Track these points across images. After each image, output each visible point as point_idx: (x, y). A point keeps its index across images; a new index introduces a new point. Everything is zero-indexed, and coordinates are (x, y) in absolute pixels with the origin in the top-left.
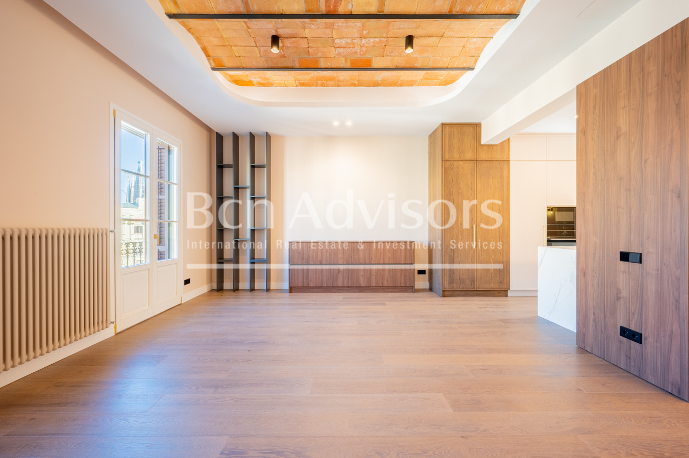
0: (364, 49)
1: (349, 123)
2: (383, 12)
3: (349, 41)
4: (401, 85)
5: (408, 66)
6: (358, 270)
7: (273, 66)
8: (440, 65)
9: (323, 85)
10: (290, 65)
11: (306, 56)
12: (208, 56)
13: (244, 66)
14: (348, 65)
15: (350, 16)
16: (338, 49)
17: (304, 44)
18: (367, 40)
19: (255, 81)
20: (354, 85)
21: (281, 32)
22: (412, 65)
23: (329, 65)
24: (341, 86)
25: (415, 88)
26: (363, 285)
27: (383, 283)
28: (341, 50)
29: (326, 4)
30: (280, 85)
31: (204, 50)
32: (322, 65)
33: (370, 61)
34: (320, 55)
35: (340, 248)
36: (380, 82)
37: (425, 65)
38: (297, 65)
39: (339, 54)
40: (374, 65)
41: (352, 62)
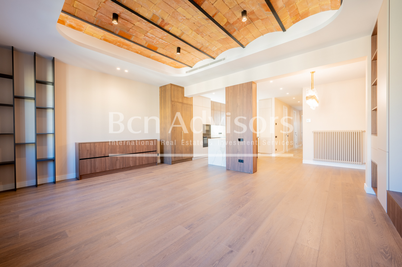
0: (158, 42)
1: (126, 71)
2: (180, 37)
3: (154, 37)
4: (159, 61)
5: (171, 57)
6: (129, 157)
7: (100, 25)
8: (182, 62)
10: (112, 30)
11: (126, 31)
13: (76, 14)
14: (146, 46)
15: (168, 32)
16: (146, 37)
17: (130, 26)
18: (162, 40)
20: (137, 53)
21: (122, 15)
22: (172, 57)
23: (136, 41)
24: (129, 50)
25: (164, 64)
26: (132, 166)
27: (142, 163)
28: (147, 38)
29: (161, 22)
30: (87, 33)
32: (132, 39)
33: (157, 48)
34: (134, 34)
35: (117, 144)
36: (151, 57)
37: (177, 59)
38: (117, 33)
39: (145, 39)
40: (158, 51)
41: (149, 45)
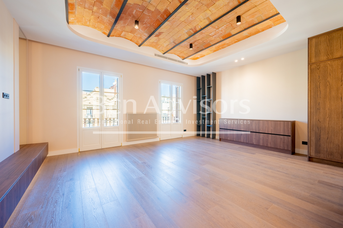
0: (223, 31)
1: (243, 59)
2: (211, 21)
3: (214, 32)
5: (250, 25)
7: (197, 52)
8: (270, 15)
9: (223, 48)
10: (201, 49)
11: (205, 44)
12: (180, 57)
13: (190, 55)
14: (222, 39)
15: (202, 29)
16: (213, 36)
17: (200, 41)
18: (221, 28)
19: (199, 56)
20: (237, 42)
21: (191, 42)
23: (214, 43)
26: (255, 144)
28: (215, 36)
29: (192, 31)
30: (207, 55)
31: (178, 56)
32: (212, 44)
33: (230, 33)
34: (209, 41)
37: (260, 20)
38: (204, 48)
39: (215, 37)
40: (233, 34)
41: (223, 37)
